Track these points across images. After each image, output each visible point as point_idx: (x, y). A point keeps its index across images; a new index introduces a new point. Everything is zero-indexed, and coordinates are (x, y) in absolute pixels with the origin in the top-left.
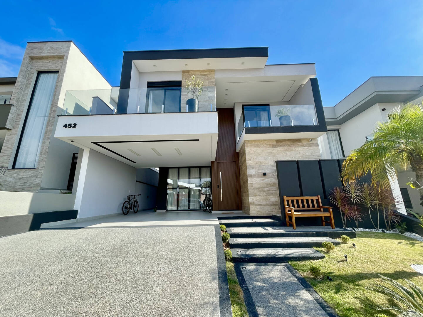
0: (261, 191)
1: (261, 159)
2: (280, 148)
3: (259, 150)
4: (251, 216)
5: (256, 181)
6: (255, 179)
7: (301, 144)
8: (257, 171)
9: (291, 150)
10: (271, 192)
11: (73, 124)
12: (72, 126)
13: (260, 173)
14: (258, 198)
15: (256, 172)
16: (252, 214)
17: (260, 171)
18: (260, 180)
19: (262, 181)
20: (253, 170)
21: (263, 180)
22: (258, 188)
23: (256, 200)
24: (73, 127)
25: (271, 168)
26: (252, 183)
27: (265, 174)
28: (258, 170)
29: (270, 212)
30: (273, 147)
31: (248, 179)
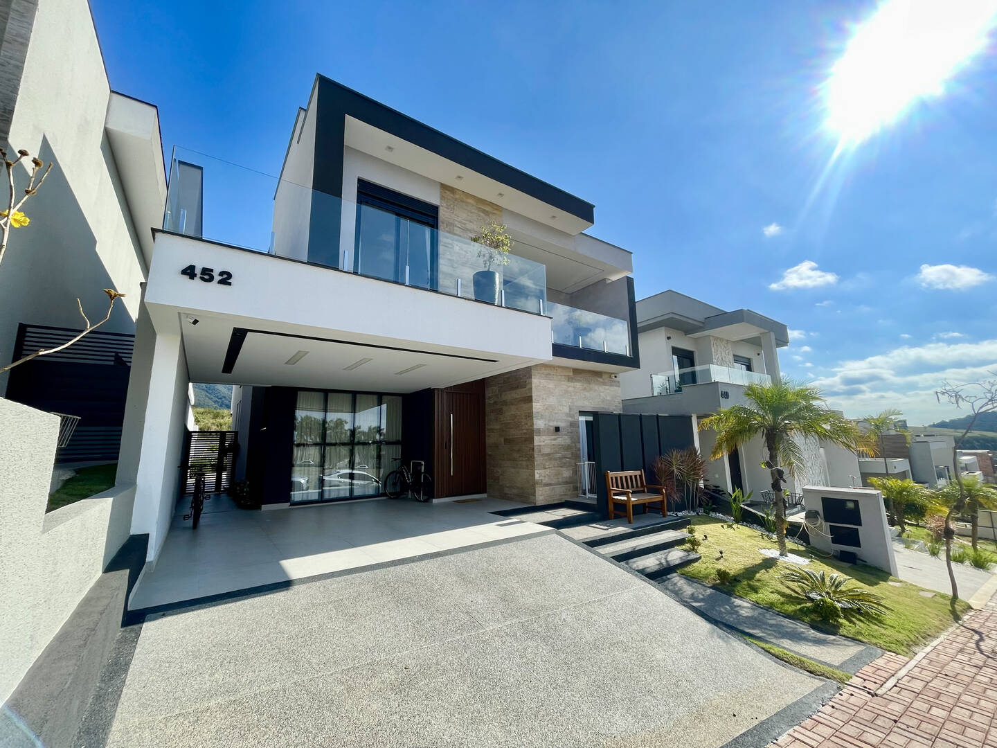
0: (550, 459)
1: (552, 400)
2: (578, 385)
3: (551, 385)
4: (537, 505)
5: (546, 442)
6: (544, 437)
7: (601, 380)
8: (547, 422)
9: (591, 389)
10: (564, 461)
11: (221, 274)
12: (217, 278)
13: (551, 426)
14: (547, 471)
15: (545, 424)
16: (540, 502)
17: (551, 424)
18: (551, 440)
19: (554, 442)
20: (542, 421)
21: (555, 439)
22: (549, 454)
23: (545, 476)
24: (220, 282)
25: (565, 418)
26: (540, 446)
27: (557, 429)
28: (549, 421)
29: (562, 495)
30: (568, 381)
31: (535, 437)
